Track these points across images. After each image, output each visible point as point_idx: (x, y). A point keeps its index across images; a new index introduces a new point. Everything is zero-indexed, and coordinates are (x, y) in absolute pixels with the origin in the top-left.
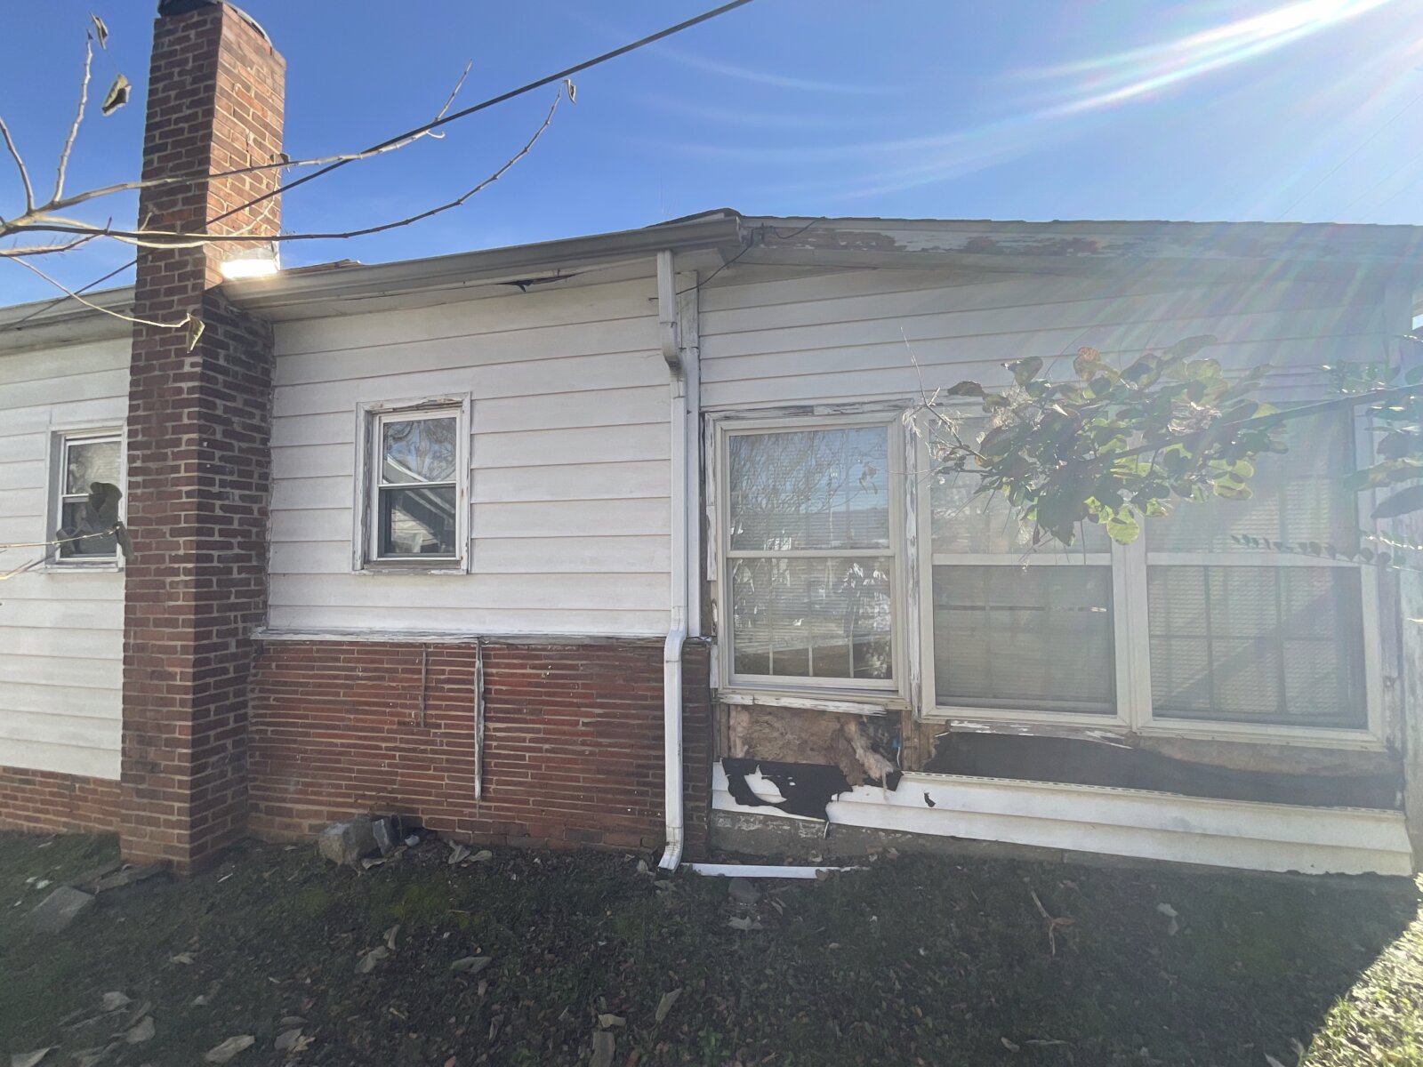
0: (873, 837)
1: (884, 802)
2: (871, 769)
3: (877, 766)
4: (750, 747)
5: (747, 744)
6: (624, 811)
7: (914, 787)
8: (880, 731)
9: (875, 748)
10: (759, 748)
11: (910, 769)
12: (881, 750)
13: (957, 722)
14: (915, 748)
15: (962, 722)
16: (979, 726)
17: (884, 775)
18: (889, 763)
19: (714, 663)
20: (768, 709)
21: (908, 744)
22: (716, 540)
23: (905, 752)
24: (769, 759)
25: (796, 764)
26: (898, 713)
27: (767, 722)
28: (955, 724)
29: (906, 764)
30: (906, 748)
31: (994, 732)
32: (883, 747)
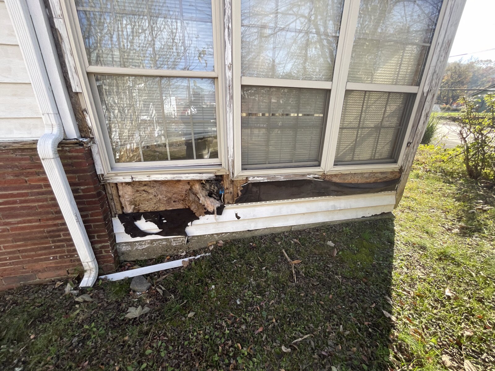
0: (211, 238)
1: (215, 221)
2: (208, 207)
3: (212, 204)
4: (136, 206)
5: (133, 204)
6: (48, 259)
7: (230, 211)
8: (212, 186)
9: (210, 195)
10: (141, 205)
11: (229, 203)
12: (214, 195)
13: (251, 178)
14: (231, 193)
15: (254, 177)
16: (262, 179)
17: (215, 209)
18: (217, 202)
19: (96, 157)
20: (143, 183)
21: (227, 191)
22: (72, 54)
23: (226, 195)
24: (149, 211)
25: (166, 210)
26: (221, 176)
27: (144, 191)
28: (251, 179)
29: (226, 201)
30: (226, 193)
31: (269, 181)
32: (214, 194)
